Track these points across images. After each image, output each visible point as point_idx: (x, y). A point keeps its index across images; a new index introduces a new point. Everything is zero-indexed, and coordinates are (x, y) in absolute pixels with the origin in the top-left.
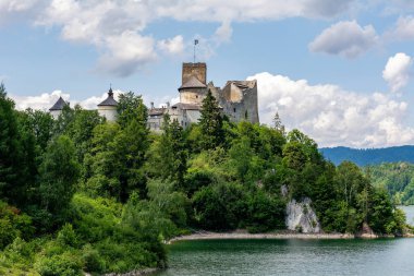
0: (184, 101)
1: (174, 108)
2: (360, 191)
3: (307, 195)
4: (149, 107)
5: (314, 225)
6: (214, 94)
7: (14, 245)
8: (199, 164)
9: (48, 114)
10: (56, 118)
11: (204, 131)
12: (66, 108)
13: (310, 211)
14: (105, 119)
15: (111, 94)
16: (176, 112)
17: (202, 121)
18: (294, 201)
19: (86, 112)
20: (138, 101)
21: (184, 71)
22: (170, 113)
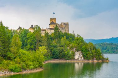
0: (50, 28)
1: (48, 29)
2: (93, 50)
3: (80, 50)
4: (42, 29)
5: (82, 58)
6: (58, 26)
8: (54, 43)
10: (18, 31)
11: (55, 35)
12: (21, 29)
13: (81, 55)
16: (48, 30)
17: (55, 32)
18: (77, 52)
22: (47, 30)
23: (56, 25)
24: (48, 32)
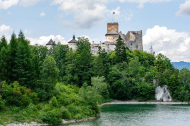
0: (108, 40)
1: (103, 43)
3: (165, 84)
4: (91, 43)
5: (169, 98)
6: (122, 37)
7: (30, 106)
8: (115, 69)
9: (45, 47)
10: (49, 48)
11: (117, 54)
12: (54, 44)
13: (167, 91)
14: (71, 49)
15: (74, 37)
16: (104, 45)
17: (116, 50)
18: (159, 87)
19: (63, 46)
20: (87, 41)
21: (108, 27)
22: (102, 46)
23: (120, 37)
24: (104, 50)
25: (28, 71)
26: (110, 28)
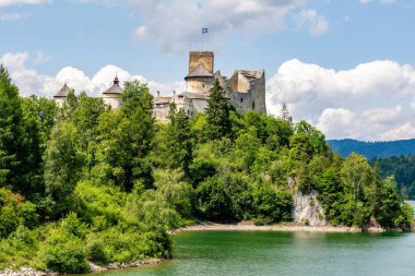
0: (190, 90)
1: (181, 96)
2: (368, 184)
3: (314, 187)
4: (155, 95)
5: (321, 218)
6: (221, 84)
7: (18, 233)
8: (205, 153)
9: (53, 101)
10: (61, 106)
11: (210, 121)
12: (71, 97)
13: (317, 203)
14: (110, 107)
15: (116, 82)
16: (182, 101)
17: (209, 111)
18: (301, 193)
19: (93, 100)
20: (144, 89)
21: (190, 60)
22: (177, 102)
23: (218, 83)
25: (14, 156)
26: (196, 64)
